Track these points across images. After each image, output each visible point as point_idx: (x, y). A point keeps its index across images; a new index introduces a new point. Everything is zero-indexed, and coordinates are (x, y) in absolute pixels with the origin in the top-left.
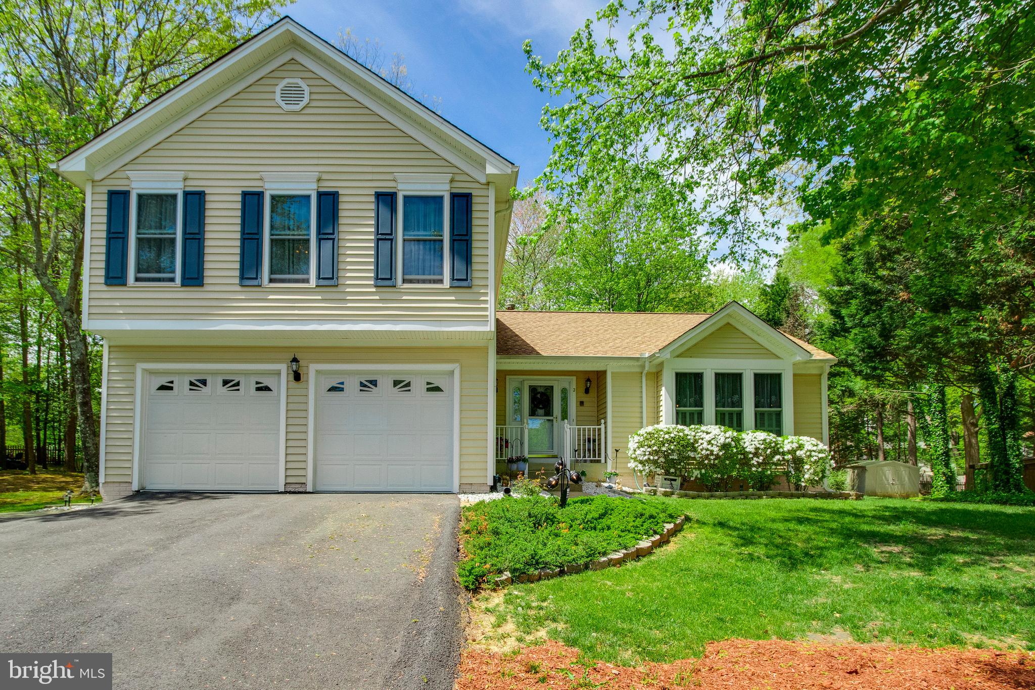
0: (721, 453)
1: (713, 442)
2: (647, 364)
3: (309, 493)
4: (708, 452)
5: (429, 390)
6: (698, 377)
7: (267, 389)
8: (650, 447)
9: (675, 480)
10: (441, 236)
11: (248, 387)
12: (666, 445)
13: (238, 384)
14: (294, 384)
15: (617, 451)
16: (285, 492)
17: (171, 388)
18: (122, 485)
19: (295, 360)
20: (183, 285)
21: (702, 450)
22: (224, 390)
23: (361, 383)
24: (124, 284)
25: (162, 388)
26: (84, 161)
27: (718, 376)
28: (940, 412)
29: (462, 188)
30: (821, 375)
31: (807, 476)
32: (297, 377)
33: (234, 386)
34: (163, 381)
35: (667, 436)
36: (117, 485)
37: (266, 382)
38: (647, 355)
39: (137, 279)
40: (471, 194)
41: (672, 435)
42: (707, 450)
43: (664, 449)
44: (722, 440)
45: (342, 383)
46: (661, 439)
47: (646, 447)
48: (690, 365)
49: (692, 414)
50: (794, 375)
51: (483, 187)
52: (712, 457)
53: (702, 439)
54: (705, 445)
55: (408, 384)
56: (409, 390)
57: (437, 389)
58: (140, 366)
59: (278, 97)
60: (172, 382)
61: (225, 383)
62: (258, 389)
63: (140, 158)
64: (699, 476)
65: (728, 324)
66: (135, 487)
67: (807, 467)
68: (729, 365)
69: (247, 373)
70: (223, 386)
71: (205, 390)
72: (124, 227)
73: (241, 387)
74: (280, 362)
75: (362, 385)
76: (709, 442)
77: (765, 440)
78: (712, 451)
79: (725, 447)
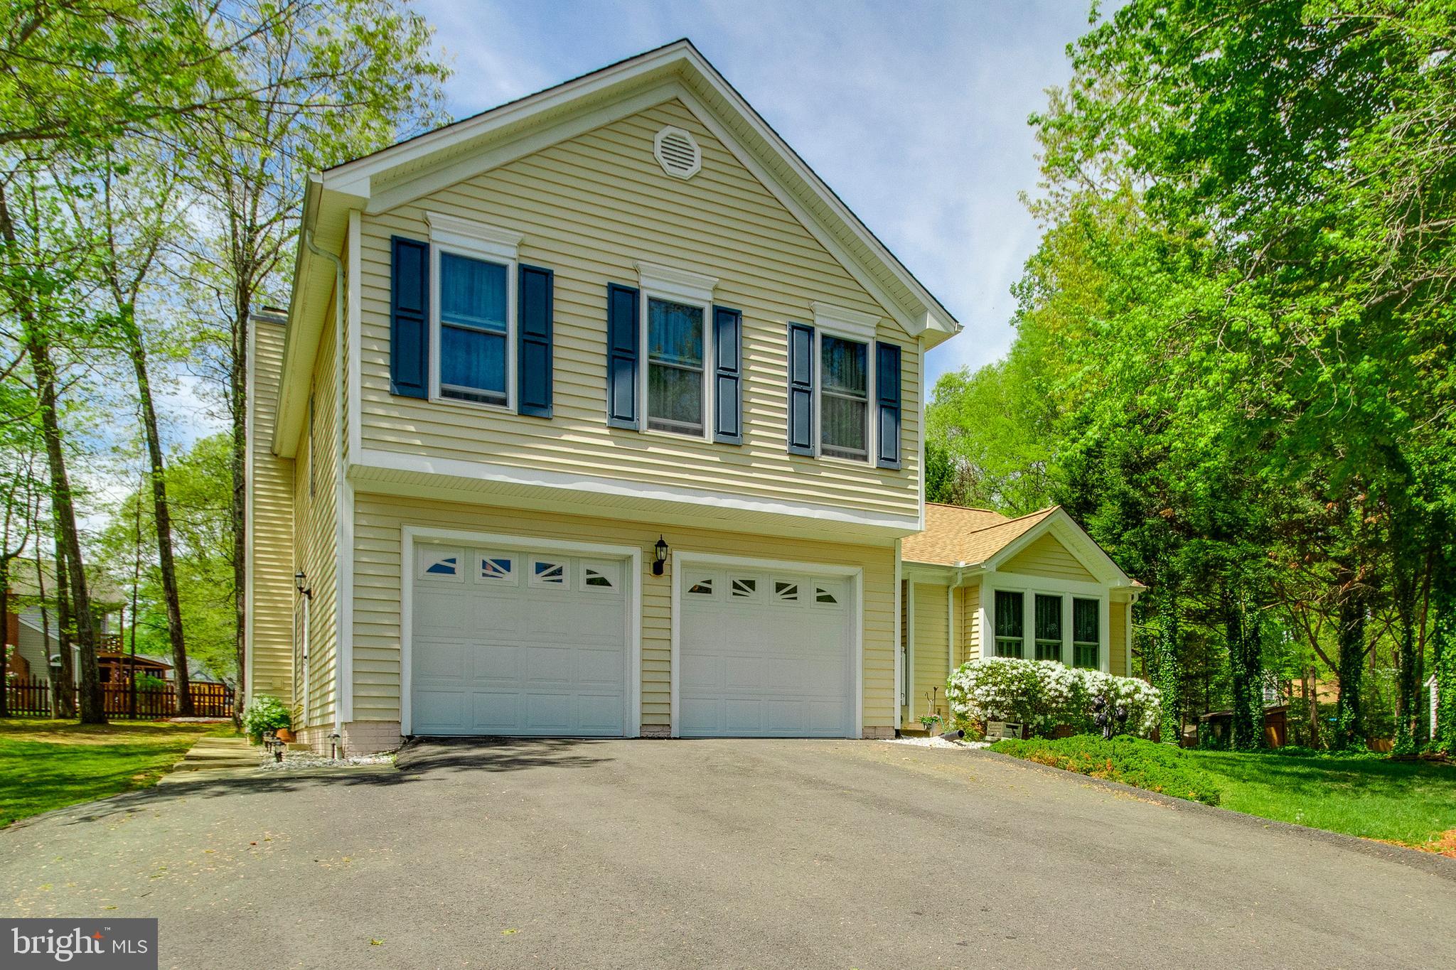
0: (1070, 695)
1: (1061, 680)
2: (960, 577)
3: (675, 738)
4: (1057, 694)
5: (819, 599)
6: (1018, 598)
7: (603, 582)
8: (995, 684)
9: (1016, 728)
10: (865, 397)
11: (574, 578)
12: (1016, 683)
13: (559, 572)
14: (652, 579)
15: (935, 689)
16: (642, 738)
17: (451, 571)
18: (381, 726)
19: (661, 544)
20: (521, 413)
21: (1050, 690)
22: (537, 580)
23: (734, 583)
24: (424, 397)
25: (436, 569)
26: (368, 181)
27: (1039, 598)
28: (1171, 653)
29: (891, 338)
30: (1126, 604)
31: (1147, 724)
32: (658, 568)
33: (552, 574)
34: (438, 558)
35: (1015, 672)
36: (374, 726)
37: (602, 572)
38: (962, 564)
39: (445, 393)
40: (899, 348)
41: (1021, 671)
42: (1056, 690)
43: (1013, 688)
44: (1071, 680)
45: (709, 582)
46: (1009, 676)
47: (990, 685)
48: (1011, 583)
49: (1009, 644)
50: (1111, 603)
51: (911, 340)
52: (1061, 700)
53: (1049, 677)
54: (1053, 685)
55: (794, 590)
56: (795, 598)
57: (829, 599)
58: (410, 532)
59: (658, 150)
60: (453, 561)
61: (540, 568)
62: (590, 582)
63: (442, 193)
64: (1042, 723)
65: (1050, 534)
66: (406, 731)
67: (1148, 713)
68: (1050, 586)
69: (575, 557)
70: (537, 573)
71: (508, 577)
72: (422, 303)
73: (565, 576)
74: (634, 545)
75: (735, 586)
76: (1057, 682)
77: (1107, 681)
78: (1061, 693)
79: (1074, 687)
